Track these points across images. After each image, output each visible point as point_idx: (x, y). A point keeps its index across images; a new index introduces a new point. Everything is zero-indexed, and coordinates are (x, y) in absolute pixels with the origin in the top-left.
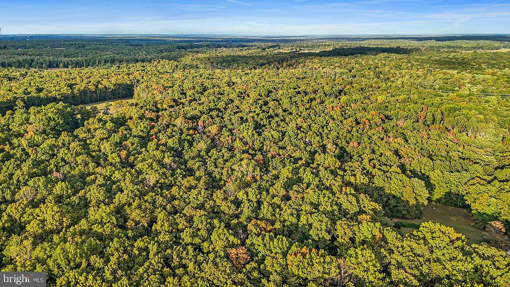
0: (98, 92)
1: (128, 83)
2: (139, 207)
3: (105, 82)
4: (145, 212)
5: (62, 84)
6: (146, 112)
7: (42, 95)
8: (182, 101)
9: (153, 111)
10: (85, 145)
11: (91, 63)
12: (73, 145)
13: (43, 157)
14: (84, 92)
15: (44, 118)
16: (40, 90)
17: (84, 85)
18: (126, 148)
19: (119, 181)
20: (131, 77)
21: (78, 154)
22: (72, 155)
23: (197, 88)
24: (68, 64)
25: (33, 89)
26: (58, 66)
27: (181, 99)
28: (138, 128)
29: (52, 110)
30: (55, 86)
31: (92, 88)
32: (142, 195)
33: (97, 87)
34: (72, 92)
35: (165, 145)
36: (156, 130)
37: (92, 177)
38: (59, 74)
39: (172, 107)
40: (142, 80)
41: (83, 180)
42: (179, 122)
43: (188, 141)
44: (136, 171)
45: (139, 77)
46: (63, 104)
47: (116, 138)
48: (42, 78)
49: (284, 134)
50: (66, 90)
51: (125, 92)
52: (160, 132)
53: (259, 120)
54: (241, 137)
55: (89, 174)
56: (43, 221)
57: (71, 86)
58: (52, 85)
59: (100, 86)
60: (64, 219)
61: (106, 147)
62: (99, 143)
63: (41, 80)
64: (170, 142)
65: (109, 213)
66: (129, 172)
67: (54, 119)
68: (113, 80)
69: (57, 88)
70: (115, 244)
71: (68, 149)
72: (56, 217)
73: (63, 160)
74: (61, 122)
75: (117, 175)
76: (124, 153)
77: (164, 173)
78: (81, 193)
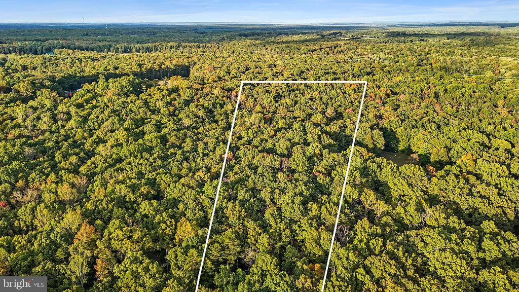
0: (161, 71)
1: (187, 64)
2: (176, 135)
3: (167, 64)
4: (179, 138)
5: (134, 64)
6: (194, 84)
7: (117, 71)
8: (225, 78)
9: (200, 84)
10: (146, 103)
11: (159, 49)
12: (138, 102)
13: (118, 108)
14: (150, 71)
15: (119, 85)
16: (116, 68)
17: (150, 65)
18: (174, 106)
19: (166, 123)
20: (190, 60)
21: (140, 108)
22: (137, 107)
23: (241, 68)
24: (140, 49)
25: (111, 67)
26: (131, 52)
27: (224, 77)
28: (185, 95)
29: (125, 80)
30: (128, 66)
31: (156, 67)
32: (178, 130)
33: (161, 67)
34: (141, 70)
35: (203, 105)
36: (198, 96)
37: (149, 120)
38: (131, 57)
39: (216, 81)
40: (198, 62)
41: (143, 121)
42: (216, 91)
43: (220, 104)
44: (178, 118)
45: (196, 60)
46: (133, 77)
47: (168, 99)
48: (118, 59)
49: (296, 103)
50: (136, 69)
51: (184, 72)
52: (201, 97)
53: (281, 92)
54: (262, 103)
55: (147, 119)
56: (117, 140)
57: (140, 66)
58: (126, 65)
59: (163, 66)
60: (130, 138)
61: (160, 104)
62: (156, 102)
63: (117, 61)
64: (206, 104)
65: (156, 137)
66: (173, 119)
67: (126, 87)
68: (174, 62)
69: (129, 67)
70: (157, 149)
71: (134, 104)
72: (125, 137)
73: (130, 110)
74: (131, 89)
75: (165, 120)
76: (171, 109)
77: (196, 121)
78: (141, 128)
